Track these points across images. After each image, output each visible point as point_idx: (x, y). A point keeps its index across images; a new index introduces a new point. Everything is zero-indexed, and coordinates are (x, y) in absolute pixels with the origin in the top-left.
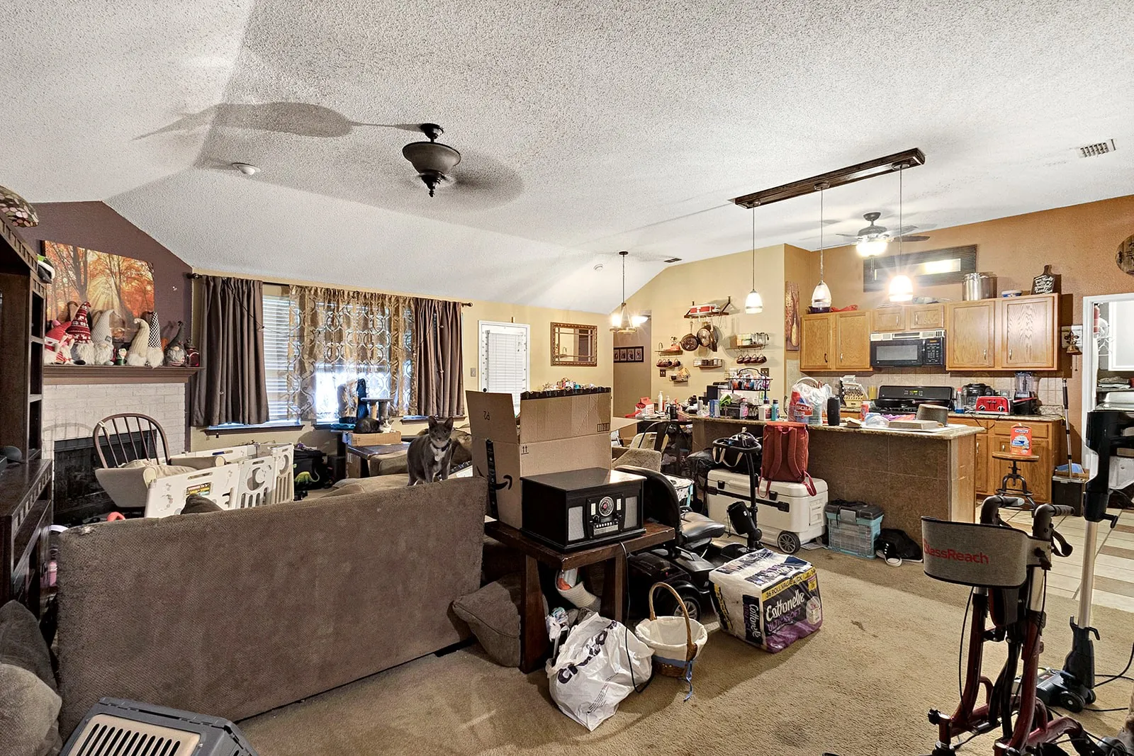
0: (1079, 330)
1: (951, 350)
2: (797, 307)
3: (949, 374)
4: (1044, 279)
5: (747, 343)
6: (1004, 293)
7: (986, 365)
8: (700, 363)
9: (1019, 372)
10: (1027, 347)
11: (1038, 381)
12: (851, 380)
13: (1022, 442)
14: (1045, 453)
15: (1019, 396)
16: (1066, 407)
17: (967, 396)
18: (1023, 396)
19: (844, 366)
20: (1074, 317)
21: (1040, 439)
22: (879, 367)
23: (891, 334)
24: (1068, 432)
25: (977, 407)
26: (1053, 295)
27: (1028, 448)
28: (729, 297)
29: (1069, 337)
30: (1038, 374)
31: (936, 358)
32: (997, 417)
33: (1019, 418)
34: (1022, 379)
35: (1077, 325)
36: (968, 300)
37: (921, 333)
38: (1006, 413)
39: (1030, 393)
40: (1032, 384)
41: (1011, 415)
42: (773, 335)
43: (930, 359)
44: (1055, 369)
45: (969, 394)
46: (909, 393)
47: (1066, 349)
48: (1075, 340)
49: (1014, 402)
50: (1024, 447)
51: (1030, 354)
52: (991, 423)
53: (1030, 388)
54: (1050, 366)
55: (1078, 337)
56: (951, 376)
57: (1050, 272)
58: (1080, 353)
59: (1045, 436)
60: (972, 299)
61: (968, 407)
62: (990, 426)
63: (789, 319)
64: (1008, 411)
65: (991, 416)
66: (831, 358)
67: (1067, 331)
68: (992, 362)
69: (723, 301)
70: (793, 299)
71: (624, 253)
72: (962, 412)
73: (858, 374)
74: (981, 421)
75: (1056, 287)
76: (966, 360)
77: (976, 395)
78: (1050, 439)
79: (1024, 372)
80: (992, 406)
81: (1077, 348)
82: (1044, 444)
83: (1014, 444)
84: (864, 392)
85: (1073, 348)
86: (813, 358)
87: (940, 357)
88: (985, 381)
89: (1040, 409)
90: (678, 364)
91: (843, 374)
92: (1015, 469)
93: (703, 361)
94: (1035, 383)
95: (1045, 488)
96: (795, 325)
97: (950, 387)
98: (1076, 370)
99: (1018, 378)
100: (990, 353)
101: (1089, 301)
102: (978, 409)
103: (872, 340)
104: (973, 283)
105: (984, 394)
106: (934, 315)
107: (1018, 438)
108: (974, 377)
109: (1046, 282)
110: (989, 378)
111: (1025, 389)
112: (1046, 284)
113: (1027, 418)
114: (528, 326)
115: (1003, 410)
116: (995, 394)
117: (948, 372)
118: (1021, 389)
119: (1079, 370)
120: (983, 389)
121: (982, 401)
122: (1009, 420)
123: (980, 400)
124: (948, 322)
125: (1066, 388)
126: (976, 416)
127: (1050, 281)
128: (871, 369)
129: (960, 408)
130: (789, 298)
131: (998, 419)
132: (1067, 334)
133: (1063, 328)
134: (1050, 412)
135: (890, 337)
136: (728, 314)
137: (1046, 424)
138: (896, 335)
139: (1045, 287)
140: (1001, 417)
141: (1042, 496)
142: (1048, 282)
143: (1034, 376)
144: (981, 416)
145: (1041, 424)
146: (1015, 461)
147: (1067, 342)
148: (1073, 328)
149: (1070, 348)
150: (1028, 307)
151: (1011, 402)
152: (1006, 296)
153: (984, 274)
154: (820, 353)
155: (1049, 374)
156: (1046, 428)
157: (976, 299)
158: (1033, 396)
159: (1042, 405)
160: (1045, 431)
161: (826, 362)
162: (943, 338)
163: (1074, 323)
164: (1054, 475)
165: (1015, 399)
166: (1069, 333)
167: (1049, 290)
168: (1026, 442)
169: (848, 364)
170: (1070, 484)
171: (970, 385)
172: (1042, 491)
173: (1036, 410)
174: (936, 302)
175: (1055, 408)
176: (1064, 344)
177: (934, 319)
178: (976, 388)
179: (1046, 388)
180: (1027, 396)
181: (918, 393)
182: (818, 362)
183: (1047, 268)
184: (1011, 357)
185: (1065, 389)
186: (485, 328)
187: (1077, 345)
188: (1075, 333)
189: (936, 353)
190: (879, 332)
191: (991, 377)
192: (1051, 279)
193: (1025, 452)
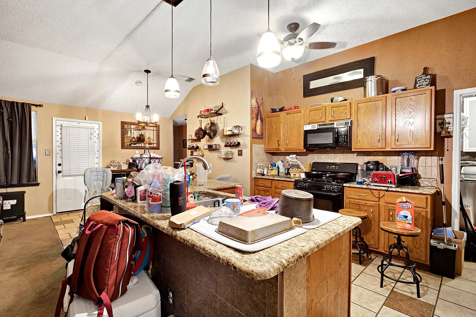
0: (450, 118)
1: (356, 136)
2: (261, 108)
3: (356, 154)
4: (424, 78)
5: (230, 133)
6: (393, 89)
7: (379, 146)
8: (207, 147)
9: (404, 152)
10: (410, 131)
11: (418, 159)
12: (293, 158)
13: (406, 217)
14: (424, 220)
15: (404, 171)
16: (442, 182)
17: (366, 170)
18: (407, 171)
19: (289, 148)
20: (446, 108)
21: (420, 209)
22: (310, 149)
23: (316, 125)
24: (443, 203)
25: (372, 180)
26: (431, 88)
27: (411, 222)
28: (222, 103)
29: (443, 124)
30: (418, 153)
31: (345, 142)
32: (386, 188)
33: (403, 190)
34: (406, 157)
35: (448, 114)
36: (367, 96)
37: (335, 123)
38: (393, 186)
39: (412, 168)
40: (414, 162)
41: (397, 187)
42: (244, 127)
43: (341, 142)
44: (432, 149)
45: (368, 169)
46: (330, 167)
47: (440, 133)
48: (447, 126)
49: (400, 175)
50: (407, 222)
51: (413, 137)
52: (382, 193)
53: (412, 164)
54: (429, 146)
55: (450, 124)
56: (357, 155)
57: (428, 72)
58: (451, 137)
59: (424, 206)
60: (370, 96)
61: (366, 179)
62: (381, 195)
63: (254, 116)
64: (395, 184)
65: (381, 188)
66: (282, 142)
67: (441, 119)
68: (384, 144)
69: (220, 106)
70: (257, 102)
71: (147, 71)
72: (361, 183)
73: (298, 154)
74: (375, 191)
75: (433, 82)
76: (365, 143)
77: (372, 170)
78: (429, 210)
79: (408, 152)
80: (383, 180)
81: (449, 133)
82: (424, 214)
83: (398, 218)
84: (301, 166)
85: (445, 132)
86: (272, 143)
87: (347, 141)
88: (380, 159)
89: (420, 181)
90: (198, 147)
91: (288, 154)
92: (399, 240)
93: (209, 146)
94: (416, 161)
95: (424, 251)
96: (259, 121)
97: (356, 164)
98: (448, 150)
99: (403, 156)
100: (383, 138)
101: (459, 94)
102: (372, 182)
103: (305, 130)
104: (371, 83)
105: (378, 169)
106: (344, 110)
107: (402, 213)
108: (372, 156)
109: (425, 79)
110: (383, 157)
111: (408, 165)
112: (425, 81)
113: (410, 191)
114: (101, 123)
115: (391, 183)
116: (387, 169)
117: (354, 152)
118: (406, 165)
119: (450, 150)
120: (377, 164)
121: (375, 175)
122: (396, 191)
123: (374, 174)
124: (353, 114)
125: (442, 165)
126: (371, 187)
127: (428, 79)
128: (305, 151)
129: (360, 181)
130: (254, 101)
131: (387, 191)
132: (440, 121)
133: (438, 117)
134: (427, 183)
135: (316, 127)
136: (221, 114)
137: (425, 196)
138: (319, 125)
139: (424, 83)
140: (390, 189)
141: (422, 258)
142: (426, 80)
143: (415, 155)
144: (374, 188)
145: (422, 196)
146: (399, 235)
147: (441, 128)
148: (446, 116)
149: (444, 132)
150: (411, 99)
151: (398, 176)
152: (394, 92)
153: (379, 76)
154: (275, 139)
155: (427, 153)
156: (425, 201)
157: (373, 95)
158: (414, 171)
159: (421, 178)
160: (424, 202)
161: (279, 145)
162: (350, 127)
163: (446, 112)
164: (431, 238)
165: (401, 173)
166: (442, 121)
167: (427, 85)
168: (410, 217)
169: (291, 147)
170: (446, 250)
171: (369, 162)
172: (422, 254)
173: (417, 182)
174: (346, 100)
175: (431, 180)
176: (439, 130)
177: (344, 113)
178: (372, 165)
179: (424, 165)
180: (409, 171)
181: (335, 167)
182: (274, 146)
183: (426, 69)
184: (398, 140)
185: (442, 167)
186: (59, 123)
187: (448, 130)
188: (447, 121)
189: (345, 138)
190: (309, 124)
191: (384, 156)
192: (429, 77)
193: (408, 226)
